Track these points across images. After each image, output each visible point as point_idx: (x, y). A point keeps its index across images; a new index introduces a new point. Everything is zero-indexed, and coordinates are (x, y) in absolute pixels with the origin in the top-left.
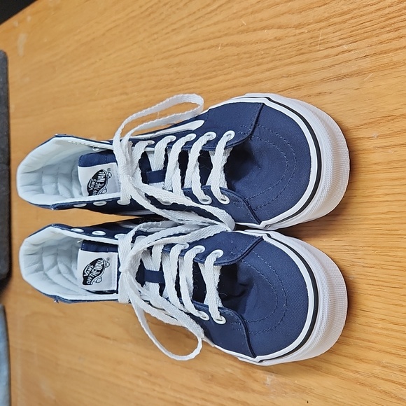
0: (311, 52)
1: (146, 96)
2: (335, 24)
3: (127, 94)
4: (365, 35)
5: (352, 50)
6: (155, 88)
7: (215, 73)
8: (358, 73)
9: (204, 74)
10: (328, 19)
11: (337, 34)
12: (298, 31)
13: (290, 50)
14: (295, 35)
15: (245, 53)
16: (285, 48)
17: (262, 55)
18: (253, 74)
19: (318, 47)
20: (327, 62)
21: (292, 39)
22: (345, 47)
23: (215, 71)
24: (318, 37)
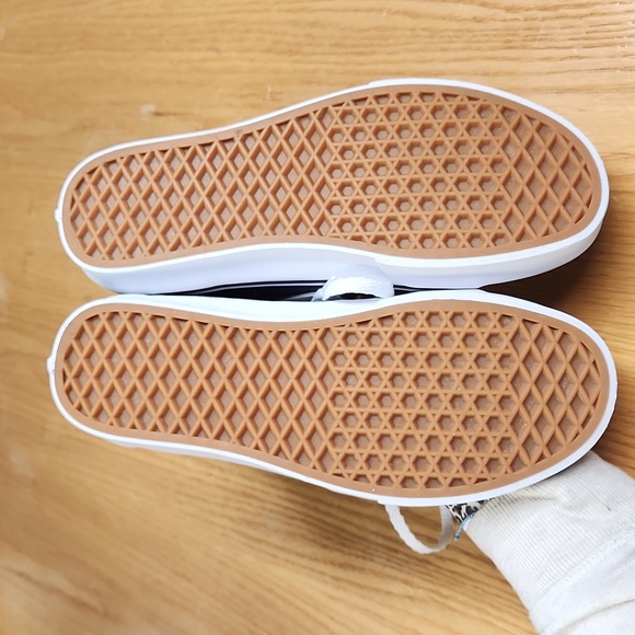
0: (524, 47)
1: (252, 60)
2: (566, 17)
3: (218, 51)
4: (606, 41)
5: (584, 57)
6: (268, 51)
7: (371, 49)
8: (589, 89)
9: (354, 46)
10: (556, 8)
11: (567, 31)
12: (510, 16)
13: (494, 39)
14: (504, 20)
15: (424, 29)
16: (486, 35)
17: (450, 37)
18: (432, 61)
19: (536, 44)
20: (547, 66)
21: (499, 25)
22: (575, 52)
23: (372, 45)
24: (538, 29)
